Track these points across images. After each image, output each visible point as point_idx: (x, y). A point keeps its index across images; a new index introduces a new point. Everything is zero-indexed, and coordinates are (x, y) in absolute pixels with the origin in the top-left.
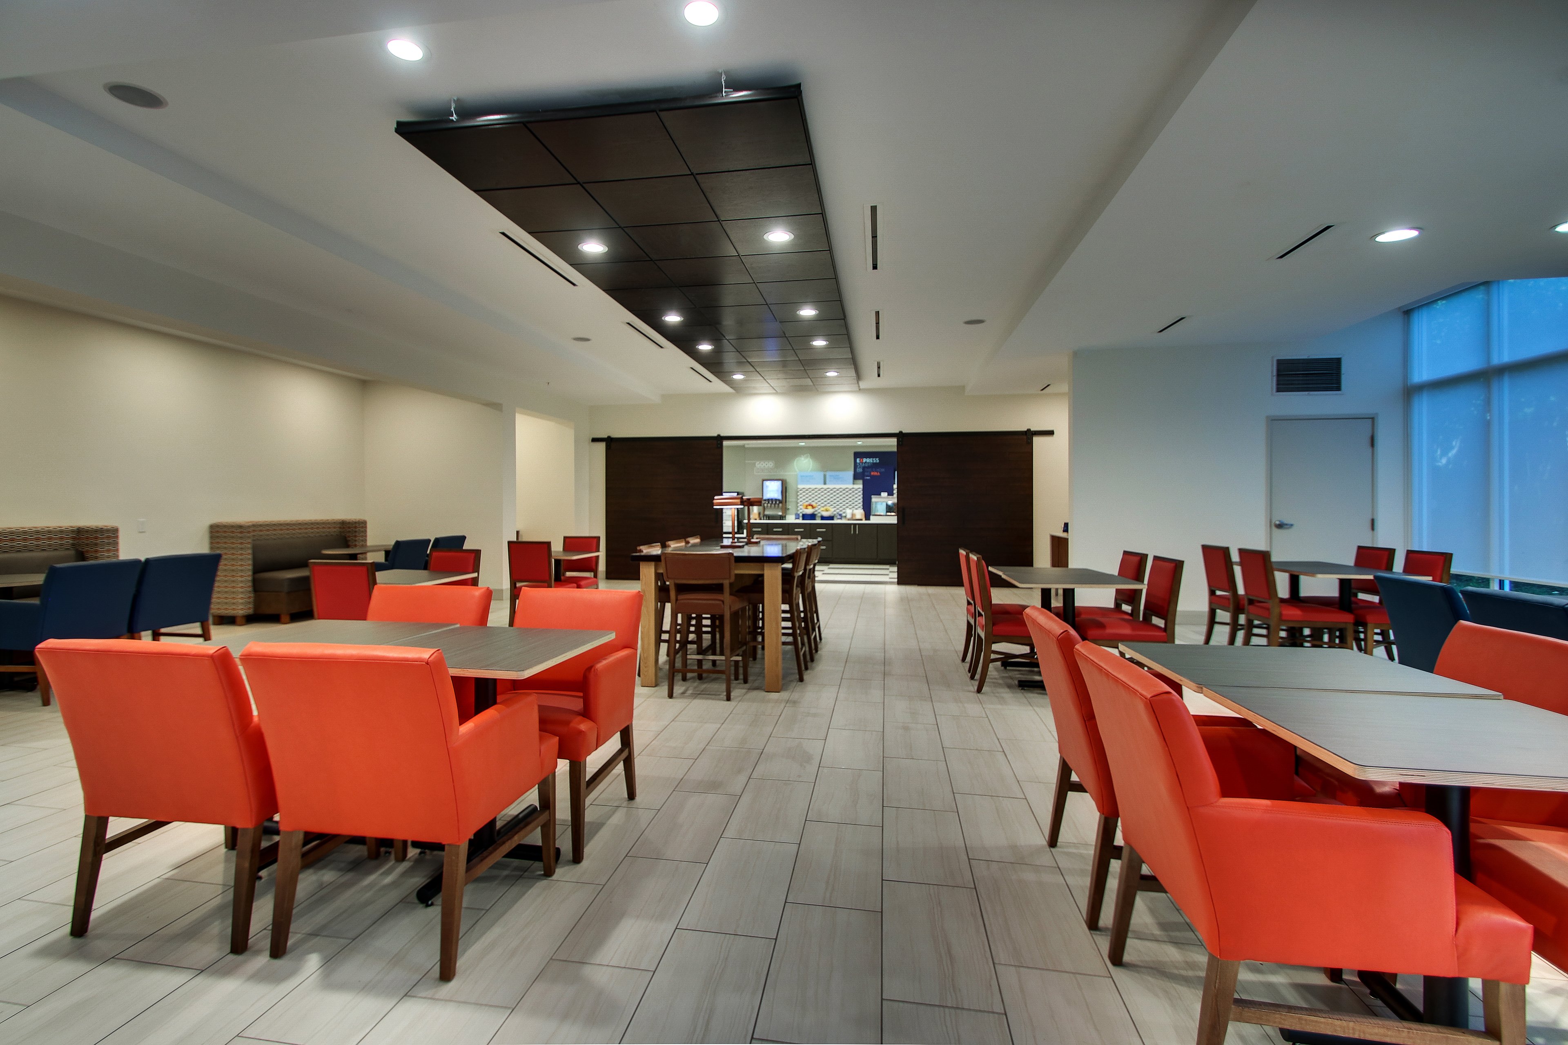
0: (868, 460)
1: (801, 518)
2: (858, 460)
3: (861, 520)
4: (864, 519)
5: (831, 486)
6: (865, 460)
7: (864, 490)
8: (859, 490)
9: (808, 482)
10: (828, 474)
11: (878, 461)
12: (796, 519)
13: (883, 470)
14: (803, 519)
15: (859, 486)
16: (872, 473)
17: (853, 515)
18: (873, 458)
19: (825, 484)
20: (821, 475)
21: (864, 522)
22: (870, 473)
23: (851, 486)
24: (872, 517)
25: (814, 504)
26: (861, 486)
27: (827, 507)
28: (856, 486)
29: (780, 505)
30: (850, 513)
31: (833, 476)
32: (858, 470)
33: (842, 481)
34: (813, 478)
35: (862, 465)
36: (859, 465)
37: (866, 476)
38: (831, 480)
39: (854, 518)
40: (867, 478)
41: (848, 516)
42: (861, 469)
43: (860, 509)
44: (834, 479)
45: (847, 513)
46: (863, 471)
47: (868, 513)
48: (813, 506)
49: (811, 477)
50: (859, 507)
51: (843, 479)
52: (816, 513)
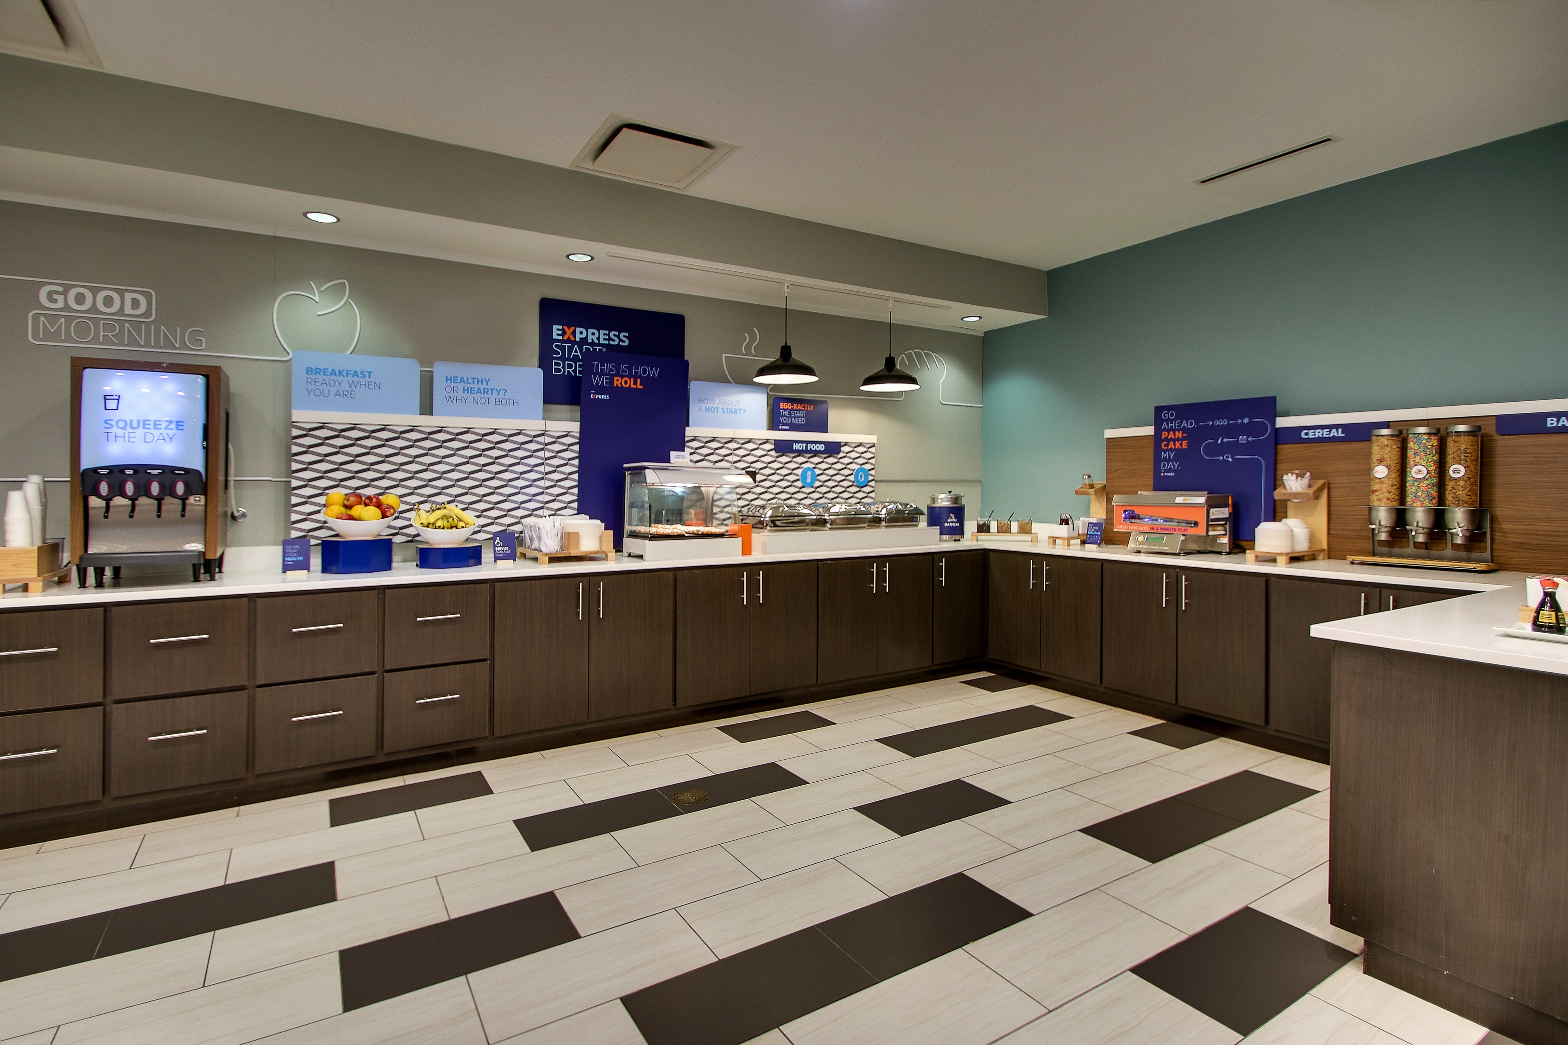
0: (593, 335)
1: (316, 561)
2: (556, 331)
5: (456, 423)
6: (580, 333)
7: (583, 440)
8: (568, 440)
9: (346, 398)
10: (441, 371)
11: (626, 342)
12: (286, 568)
13: (654, 372)
14: (326, 568)
15: (568, 425)
16: (617, 382)
17: (568, 538)
18: (610, 330)
19: (427, 409)
20: (410, 372)
22: (611, 381)
23: (535, 425)
24: (630, 544)
25: (389, 499)
26: (575, 427)
27: (454, 510)
28: (557, 427)
29: (196, 501)
30: (543, 534)
31: (462, 380)
32: (560, 368)
33: (498, 402)
34: (363, 381)
35: (571, 349)
36: (563, 348)
37: (594, 388)
38: (452, 395)
39: (574, 553)
40: (597, 396)
41: (536, 545)
42: (570, 366)
43: (580, 511)
44: (466, 395)
45: (527, 535)
46: (575, 371)
47: (627, 528)
48: (379, 505)
49: (356, 374)
50: (575, 505)
51: (501, 396)
52: (397, 539)
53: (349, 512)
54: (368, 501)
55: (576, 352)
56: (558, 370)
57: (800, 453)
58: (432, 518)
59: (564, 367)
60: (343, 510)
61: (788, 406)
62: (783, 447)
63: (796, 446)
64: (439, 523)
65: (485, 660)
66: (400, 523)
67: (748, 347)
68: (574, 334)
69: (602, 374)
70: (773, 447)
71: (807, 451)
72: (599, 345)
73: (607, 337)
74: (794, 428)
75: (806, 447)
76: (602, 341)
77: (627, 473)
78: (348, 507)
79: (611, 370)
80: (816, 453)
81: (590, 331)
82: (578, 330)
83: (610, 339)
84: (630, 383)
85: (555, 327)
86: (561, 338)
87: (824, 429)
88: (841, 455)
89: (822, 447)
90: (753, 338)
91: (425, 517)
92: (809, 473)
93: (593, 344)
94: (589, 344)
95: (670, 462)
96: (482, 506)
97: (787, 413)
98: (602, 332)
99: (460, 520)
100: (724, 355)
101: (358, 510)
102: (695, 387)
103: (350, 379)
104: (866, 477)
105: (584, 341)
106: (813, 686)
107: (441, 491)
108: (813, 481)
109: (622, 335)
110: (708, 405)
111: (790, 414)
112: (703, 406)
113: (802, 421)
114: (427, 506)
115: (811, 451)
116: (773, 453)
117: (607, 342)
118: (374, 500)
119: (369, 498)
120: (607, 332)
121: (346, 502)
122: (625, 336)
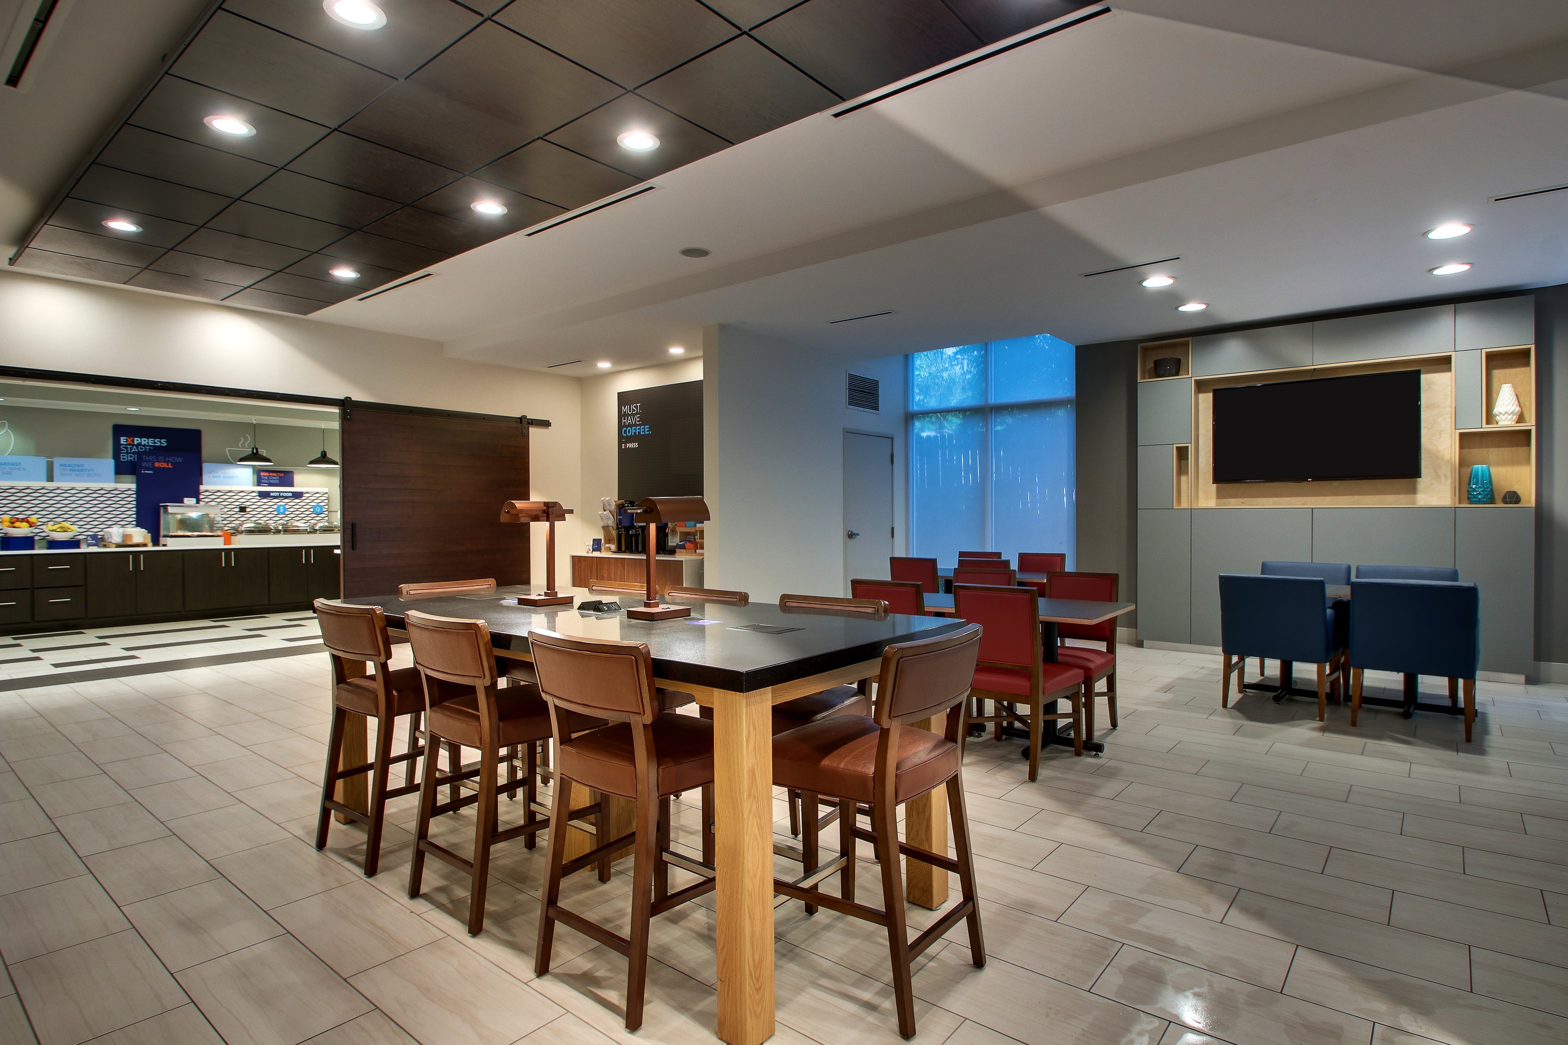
0: (144, 441)
2: (123, 440)
3: (145, 545)
4: (150, 544)
5: (66, 485)
6: (137, 441)
7: (139, 492)
8: (130, 492)
10: (57, 462)
11: (165, 444)
13: (180, 460)
15: (129, 485)
16: (157, 465)
17: (126, 537)
18: (155, 438)
19: (50, 478)
20: (41, 463)
21: (150, 548)
22: (153, 464)
23: (110, 485)
24: (162, 540)
25: (33, 519)
26: (133, 486)
27: (67, 525)
28: (123, 486)
30: (113, 535)
31: (69, 466)
32: (124, 458)
33: (89, 475)
34: (17, 467)
35: (131, 448)
36: (127, 448)
37: (143, 468)
38: (64, 472)
39: (129, 543)
40: (146, 472)
41: (109, 540)
42: (131, 456)
43: (137, 525)
44: (71, 472)
45: (106, 537)
46: (134, 459)
47: (162, 533)
48: (28, 522)
49: (12, 464)
50: (135, 523)
51: (90, 473)
52: (36, 538)
53: (13, 525)
54: (23, 520)
55: (135, 449)
56: (124, 459)
57: (275, 497)
58: (54, 528)
59: (127, 457)
60: (10, 524)
61: (267, 474)
62: (263, 495)
63: (272, 494)
64: (58, 530)
65: (82, 586)
66: (37, 531)
67: (243, 445)
68: (133, 441)
69: (148, 461)
70: (257, 494)
71: (280, 496)
72: (149, 446)
73: (153, 442)
74: (270, 485)
75: (279, 494)
76: (150, 444)
77: (162, 508)
78: (13, 523)
79: (154, 459)
80: (286, 497)
81: (143, 439)
82: (136, 439)
83: (155, 443)
84: (165, 465)
85: (122, 438)
86: (125, 443)
87: (292, 485)
88: (304, 498)
89: (290, 495)
90: (246, 439)
91: (51, 528)
92: (282, 507)
93: (145, 445)
94: (142, 446)
95: (183, 503)
96: (81, 523)
97: (266, 478)
98: (150, 439)
99: (69, 529)
100: (227, 449)
101: (17, 524)
102: (205, 466)
103: (10, 466)
104: (321, 509)
105: (140, 444)
106: (267, 605)
107: (59, 516)
108: (284, 512)
109: (162, 441)
110: (215, 475)
111: (268, 478)
112: (211, 475)
113: (277, 482)
114: (52, 523)
115: (283, 496)
116: (258, 497)
117: (153, 444)
118: (26, 520)
119: (23, 519)
120: (153, 440)
121: (11, 521)
122: (164, 441)
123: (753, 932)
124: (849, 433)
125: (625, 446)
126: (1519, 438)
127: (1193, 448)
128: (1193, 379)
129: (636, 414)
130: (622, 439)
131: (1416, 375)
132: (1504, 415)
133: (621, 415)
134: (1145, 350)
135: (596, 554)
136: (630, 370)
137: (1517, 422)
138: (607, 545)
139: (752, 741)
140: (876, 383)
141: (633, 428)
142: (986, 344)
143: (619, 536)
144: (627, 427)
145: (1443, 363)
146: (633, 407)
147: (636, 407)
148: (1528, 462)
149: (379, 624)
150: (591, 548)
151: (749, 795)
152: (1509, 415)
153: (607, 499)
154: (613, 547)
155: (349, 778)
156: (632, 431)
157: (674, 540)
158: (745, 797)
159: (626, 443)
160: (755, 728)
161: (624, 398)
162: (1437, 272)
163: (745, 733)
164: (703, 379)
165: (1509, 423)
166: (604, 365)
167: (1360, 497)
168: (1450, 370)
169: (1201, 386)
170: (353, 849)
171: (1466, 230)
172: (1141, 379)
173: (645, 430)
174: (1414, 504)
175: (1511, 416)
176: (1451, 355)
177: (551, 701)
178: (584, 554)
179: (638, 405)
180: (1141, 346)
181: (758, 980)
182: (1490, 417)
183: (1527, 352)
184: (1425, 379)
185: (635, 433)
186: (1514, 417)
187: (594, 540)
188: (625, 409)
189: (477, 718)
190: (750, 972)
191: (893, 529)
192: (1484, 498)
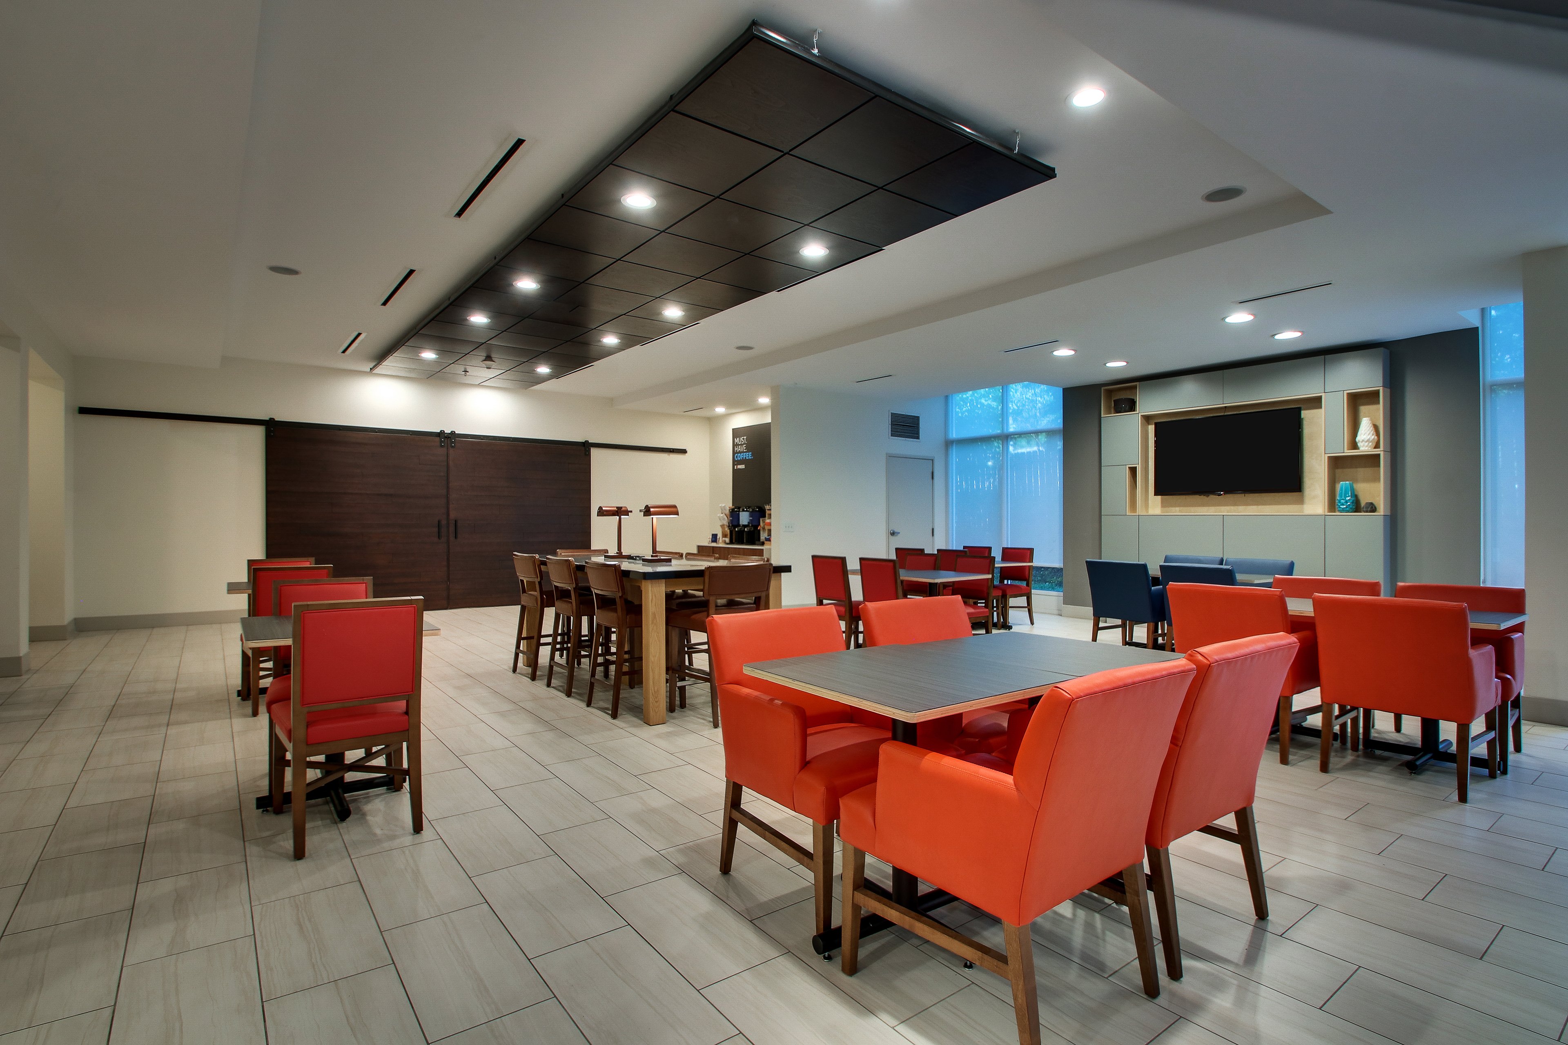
123: (654, 678)
124: (890, 457)
125: (737, 467)
126: (1372, 460)
127: (1140, 467)
128: (1140, 415)
129: (743, 444)
130: (735, 462)
131: (1299, 410)
132: (1362, 442)
133: (735, 445)
134: (1110, 393)
135: (714, 545)
136: (738, 413)
137: (1375, 448)
138: (723, 539)
139: (654, 602)
140: (918, 418)
141: (742, 454)
142: (947, 397)
143: (731, 532)
144: (738, 453)
145: (1315, 402)
146: (741, 439)
147: (743, 439)
148: (1378, 480)
149: (537, 563)
150: (711, 540)
151: (653, 623)
152: (1366, 442)
153: (723, 505)
154: (727, 540)
155: (529, 640)
156: (740, 457)
157: (765, 535)
158: (650, 623)
159: (737, 465)
160: (655, 596)
161: (736, 433)
162: (1277, 337)
163: (650, 598)
164: (770, 421)
165: (1366, 448)
166: (720, 410)
167: (1263, 507)
168: (1321, 407)
169: (1147, 419)
170: (528, 674)
171: (1251, 318)
172: (1104, 414)
173: (749, 456)
174: (1303, 512)
175: (1367, 443)
176: (1321, 396)
177: (594, 591)
178: (706, 544)
179: (745, 437)
180: (1104, 389)
181: (656, 698)
182: (1354, 445)
183: (1377, 393)
184: (1305, 414)
185: (743, 458)
186: (1370, 444)
187: (713, 535)
188: (737, 440)
189: (571, 603)
190: (652, 694)
191: (933, 529)
192: (1346, 507)
